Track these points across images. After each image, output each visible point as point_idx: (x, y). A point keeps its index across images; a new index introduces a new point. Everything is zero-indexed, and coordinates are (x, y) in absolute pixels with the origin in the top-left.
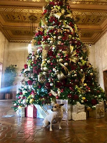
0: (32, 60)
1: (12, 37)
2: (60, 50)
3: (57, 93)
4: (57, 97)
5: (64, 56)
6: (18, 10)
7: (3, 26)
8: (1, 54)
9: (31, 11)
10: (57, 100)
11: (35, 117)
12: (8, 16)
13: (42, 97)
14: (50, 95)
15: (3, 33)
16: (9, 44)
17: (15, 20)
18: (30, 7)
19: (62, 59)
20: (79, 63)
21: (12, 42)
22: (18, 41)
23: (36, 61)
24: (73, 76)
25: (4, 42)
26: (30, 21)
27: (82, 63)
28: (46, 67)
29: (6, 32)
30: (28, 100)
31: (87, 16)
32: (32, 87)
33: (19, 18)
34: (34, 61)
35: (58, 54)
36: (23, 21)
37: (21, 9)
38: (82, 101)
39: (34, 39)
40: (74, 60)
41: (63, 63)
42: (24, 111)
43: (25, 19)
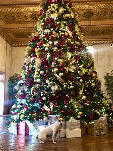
0: (26, 70)
1: (14, 40)
2: (56, 59)
3: (50, 108)
4: (49, 113)
5: (60, 65)
6: (16, 9)
7: (3, 28)
8: (2, 62)
9: (31, 9)
10: (49, 115)
11: (27, 134)
12: (6, 17)
13: (34, 113)
14: (42, 110)
15: (4, 37)
16: (12, 49)
17: (16, 20)
18: (30, 4)
19: (57, 68)
20: (78, 72)
21: (15, 46)
22: (22, 45)
23: (30, 71)
24: (69, 88)
25: (6, 48)
26: (32, 20)
27: (81, 72)
28: (39, 78)
29: (7, 35)
30: (19, 116)
31: (102, 9)
32: (25, 101)
33: (20, 18)
34: (28, 72)
35: (53, 63)
36: (24, 21)
37: (20, 8)
38: (79, 117)
39: (29, 45)
40: (72, 69)
41: (58, 73)
42: (16, 128)
43: (27, 19)
